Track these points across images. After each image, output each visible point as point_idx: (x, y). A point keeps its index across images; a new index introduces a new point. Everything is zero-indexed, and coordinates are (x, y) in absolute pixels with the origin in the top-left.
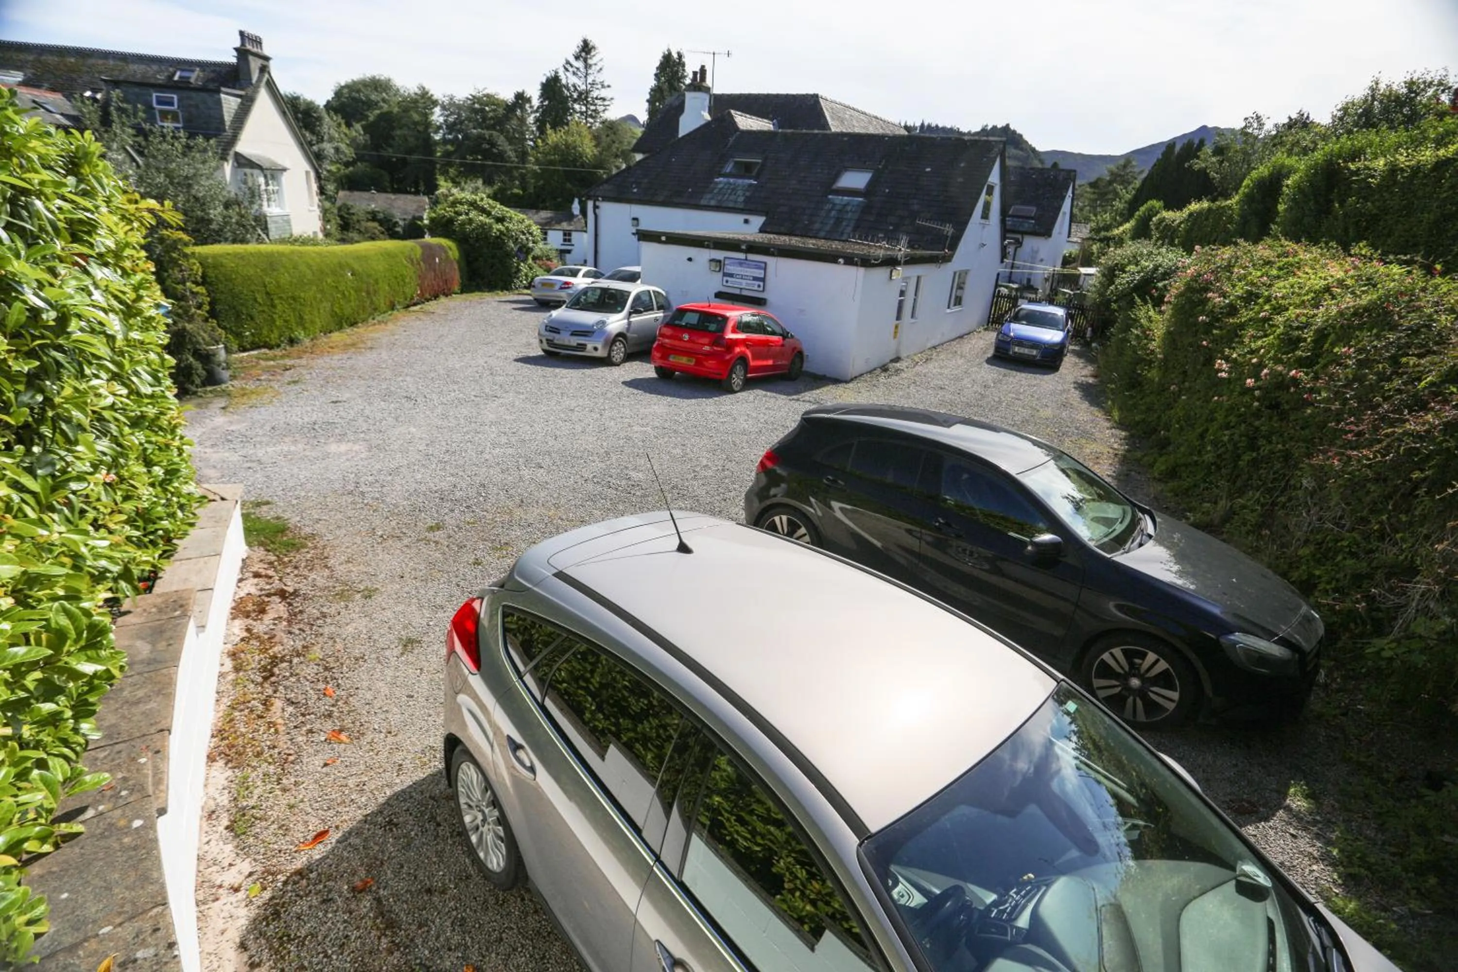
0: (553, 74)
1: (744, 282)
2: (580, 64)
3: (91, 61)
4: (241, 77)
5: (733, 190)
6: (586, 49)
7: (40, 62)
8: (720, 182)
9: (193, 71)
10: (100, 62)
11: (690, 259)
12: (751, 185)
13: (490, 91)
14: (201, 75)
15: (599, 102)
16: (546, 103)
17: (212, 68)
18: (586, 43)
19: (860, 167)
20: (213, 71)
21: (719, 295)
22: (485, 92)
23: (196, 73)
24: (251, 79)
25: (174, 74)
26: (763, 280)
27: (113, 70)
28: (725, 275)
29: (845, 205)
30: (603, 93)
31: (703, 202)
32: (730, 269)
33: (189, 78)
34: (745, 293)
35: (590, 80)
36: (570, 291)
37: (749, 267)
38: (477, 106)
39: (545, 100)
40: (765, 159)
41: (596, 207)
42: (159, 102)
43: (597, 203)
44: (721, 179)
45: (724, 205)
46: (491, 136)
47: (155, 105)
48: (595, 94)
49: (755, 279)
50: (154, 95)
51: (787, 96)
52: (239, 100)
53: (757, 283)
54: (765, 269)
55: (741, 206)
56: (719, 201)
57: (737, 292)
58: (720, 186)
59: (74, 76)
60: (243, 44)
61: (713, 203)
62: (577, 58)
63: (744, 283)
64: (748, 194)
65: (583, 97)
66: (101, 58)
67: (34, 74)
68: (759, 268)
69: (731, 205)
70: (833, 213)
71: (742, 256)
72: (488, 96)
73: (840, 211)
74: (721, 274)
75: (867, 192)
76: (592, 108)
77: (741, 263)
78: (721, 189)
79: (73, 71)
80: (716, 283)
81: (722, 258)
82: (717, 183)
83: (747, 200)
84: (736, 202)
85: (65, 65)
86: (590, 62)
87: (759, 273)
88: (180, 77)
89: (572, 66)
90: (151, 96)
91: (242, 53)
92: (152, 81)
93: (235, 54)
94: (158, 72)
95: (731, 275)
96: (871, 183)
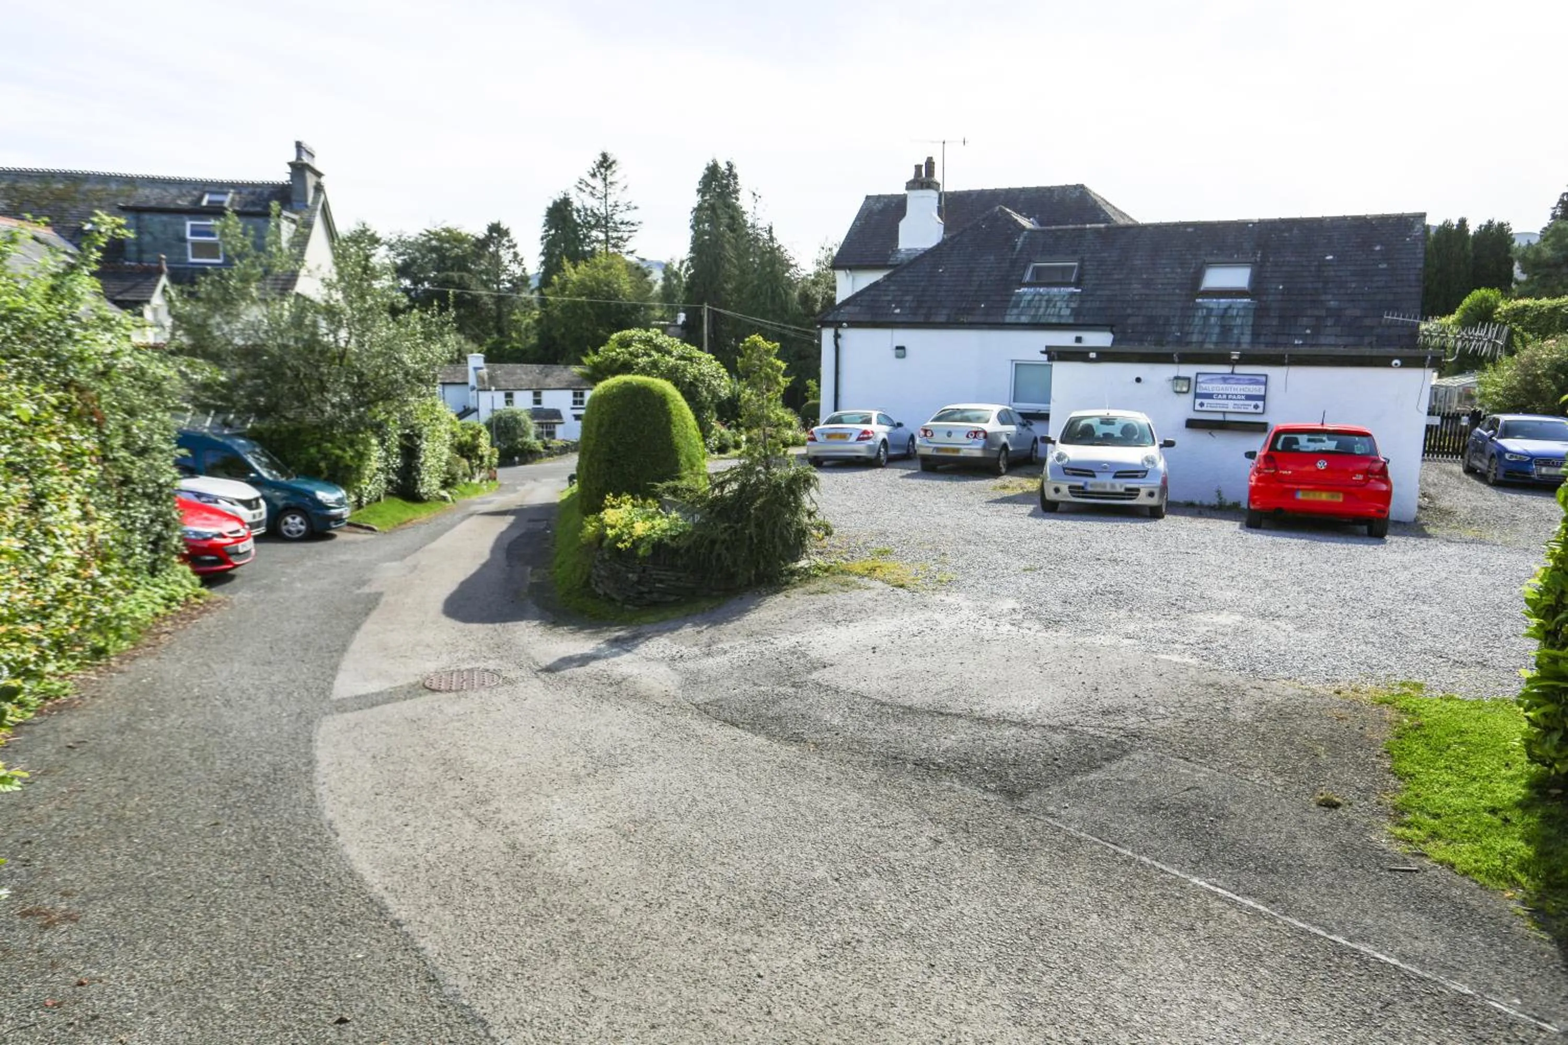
0: (562, 196)
1: (1231, 403)
2: (598, 183)
3: (87, 186)
4: (294, 197)
5: (1048, 301)
6: (605, 163)
7: (16, 190)
8: (1025, 294)
9: (226, 194)
10: (99, 187)
11: (1138, 380)
12: (1074, 294)
13: (451, 224)
14: (237, 198)
15: (623, 227)
16: (553, 232)
17: (251, 189)
18: (604, 156)
19: (1229, 262)
20: (253, 193)
21: (1192, 424)
22: (444, 226)
23: (230, 195)
24: (306, 201)
25: (201, 198)
26: (1263, 398)
27: (116, 196)
28: (1197, 396)
29: (1226, 310)
30: (628, 217)
31: (1008, 319)
32: (1204, 388)
33: (222, 202)
34: (1230, 418)
35: (611, 201)
36: (870, 442)
37: (1238, 382)
38: (434, 243)
39: (550, 229)
40: (1082, 261)
41: (837, 336)
42: (194, 233)
43: (840, 331)
44: (1023, 290)
45: (1043, 320)
46: (461, 278)
47: (188, 236)
48: (617, 218)
49: (1249, 397)
50: (189, 224)
51: (1038, 189)
52: (293, 226)
53: (1253, 403)
54: (1266, 384)
55: (1071, 321)
56: (1034, 316)
57: (1219, 417)
58: (1029, 298)
59: (65, 205)
60: (299, 157)
61: (1024, 319)
62: (594, 175)
63: (1230, 406)
64: (1073, 305)
65: (603, 222)
66: (98, 183)
67: (8, 205)
68: (1257, 383)
69: (1054, 320)
70: (1213, 320)
71: (1226, 369)
72: (447, 230)
73: (1222, 317)
74: (1190, 396)
75: (1256, 290)
76: (615, 235)
77: (1225, 379)
78: (1030, 301)
79: (63, 200)
80: (1184, 407)
81: (1193, 376)
82: (1019, 295)
83: (1076, 312)
84: (1059, 316)
85: (52, 193)
86: (609, 179)
87: (1258, 390)
88: (209, 202)
89: (588, 185)
90: (184, 225)
91: (299, 169)
92: (172, 206)
93: (289, 169)
94: (179, 197)
95: (1210, 396)
96: (1255, 279)
